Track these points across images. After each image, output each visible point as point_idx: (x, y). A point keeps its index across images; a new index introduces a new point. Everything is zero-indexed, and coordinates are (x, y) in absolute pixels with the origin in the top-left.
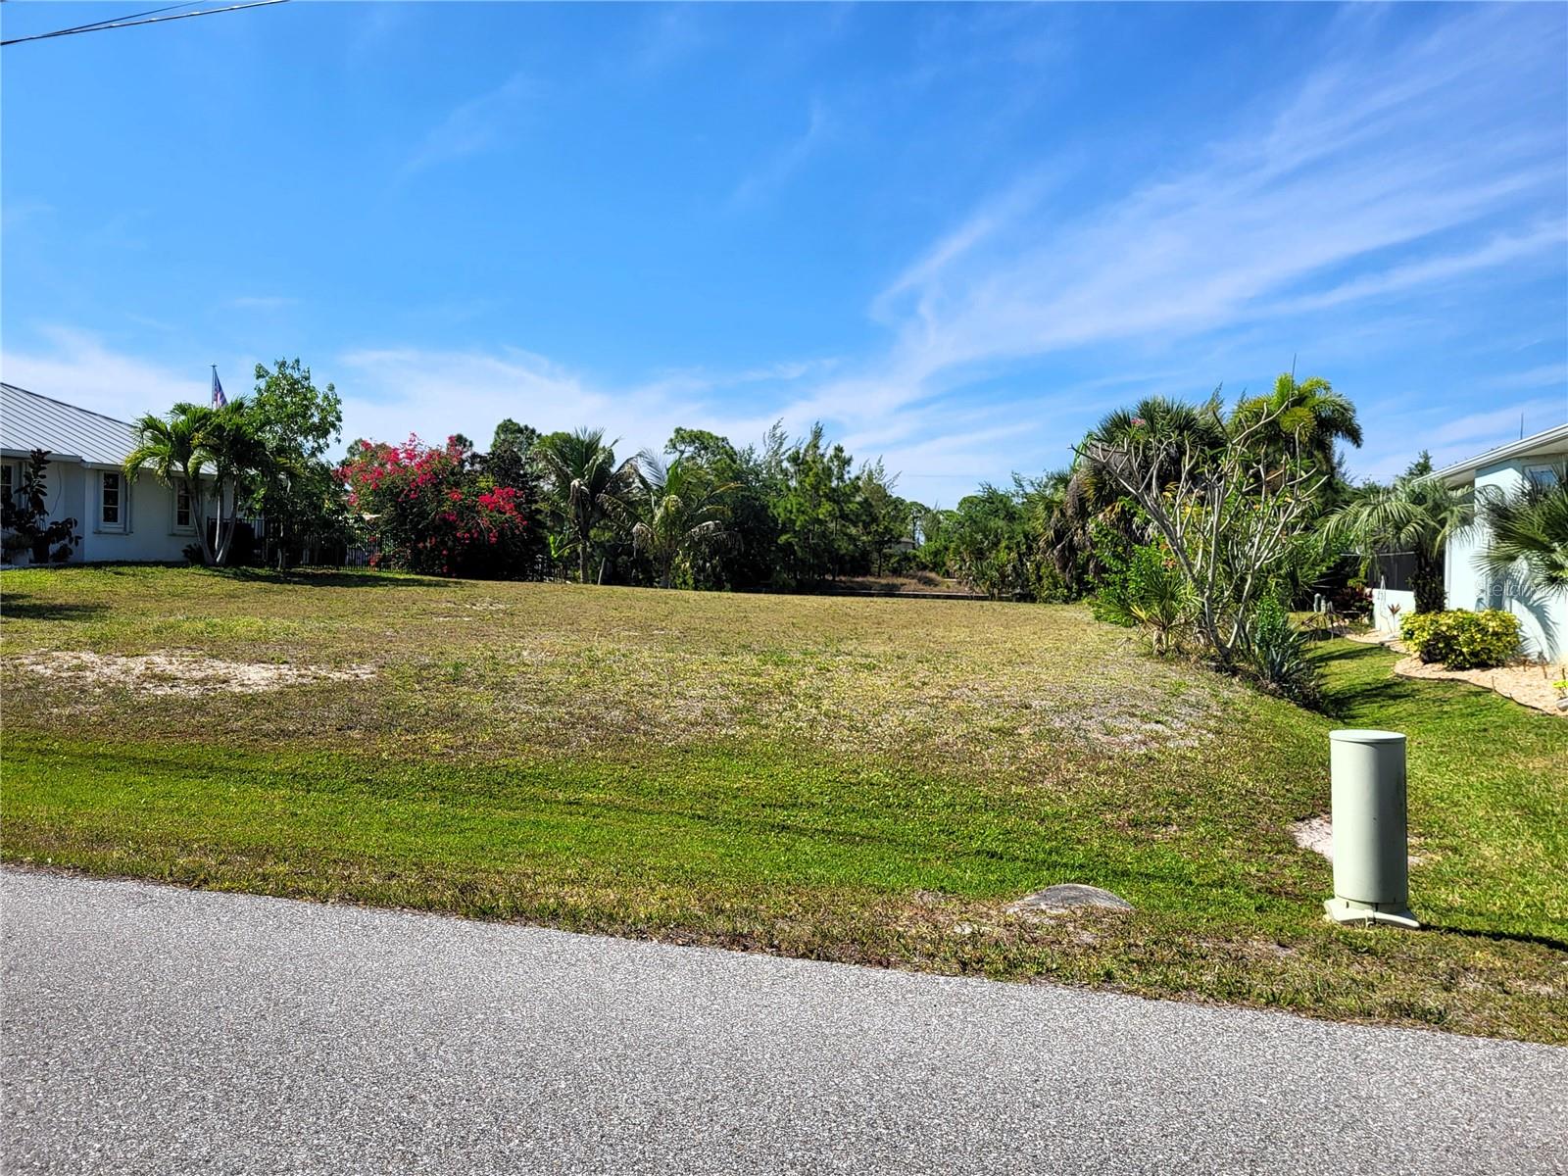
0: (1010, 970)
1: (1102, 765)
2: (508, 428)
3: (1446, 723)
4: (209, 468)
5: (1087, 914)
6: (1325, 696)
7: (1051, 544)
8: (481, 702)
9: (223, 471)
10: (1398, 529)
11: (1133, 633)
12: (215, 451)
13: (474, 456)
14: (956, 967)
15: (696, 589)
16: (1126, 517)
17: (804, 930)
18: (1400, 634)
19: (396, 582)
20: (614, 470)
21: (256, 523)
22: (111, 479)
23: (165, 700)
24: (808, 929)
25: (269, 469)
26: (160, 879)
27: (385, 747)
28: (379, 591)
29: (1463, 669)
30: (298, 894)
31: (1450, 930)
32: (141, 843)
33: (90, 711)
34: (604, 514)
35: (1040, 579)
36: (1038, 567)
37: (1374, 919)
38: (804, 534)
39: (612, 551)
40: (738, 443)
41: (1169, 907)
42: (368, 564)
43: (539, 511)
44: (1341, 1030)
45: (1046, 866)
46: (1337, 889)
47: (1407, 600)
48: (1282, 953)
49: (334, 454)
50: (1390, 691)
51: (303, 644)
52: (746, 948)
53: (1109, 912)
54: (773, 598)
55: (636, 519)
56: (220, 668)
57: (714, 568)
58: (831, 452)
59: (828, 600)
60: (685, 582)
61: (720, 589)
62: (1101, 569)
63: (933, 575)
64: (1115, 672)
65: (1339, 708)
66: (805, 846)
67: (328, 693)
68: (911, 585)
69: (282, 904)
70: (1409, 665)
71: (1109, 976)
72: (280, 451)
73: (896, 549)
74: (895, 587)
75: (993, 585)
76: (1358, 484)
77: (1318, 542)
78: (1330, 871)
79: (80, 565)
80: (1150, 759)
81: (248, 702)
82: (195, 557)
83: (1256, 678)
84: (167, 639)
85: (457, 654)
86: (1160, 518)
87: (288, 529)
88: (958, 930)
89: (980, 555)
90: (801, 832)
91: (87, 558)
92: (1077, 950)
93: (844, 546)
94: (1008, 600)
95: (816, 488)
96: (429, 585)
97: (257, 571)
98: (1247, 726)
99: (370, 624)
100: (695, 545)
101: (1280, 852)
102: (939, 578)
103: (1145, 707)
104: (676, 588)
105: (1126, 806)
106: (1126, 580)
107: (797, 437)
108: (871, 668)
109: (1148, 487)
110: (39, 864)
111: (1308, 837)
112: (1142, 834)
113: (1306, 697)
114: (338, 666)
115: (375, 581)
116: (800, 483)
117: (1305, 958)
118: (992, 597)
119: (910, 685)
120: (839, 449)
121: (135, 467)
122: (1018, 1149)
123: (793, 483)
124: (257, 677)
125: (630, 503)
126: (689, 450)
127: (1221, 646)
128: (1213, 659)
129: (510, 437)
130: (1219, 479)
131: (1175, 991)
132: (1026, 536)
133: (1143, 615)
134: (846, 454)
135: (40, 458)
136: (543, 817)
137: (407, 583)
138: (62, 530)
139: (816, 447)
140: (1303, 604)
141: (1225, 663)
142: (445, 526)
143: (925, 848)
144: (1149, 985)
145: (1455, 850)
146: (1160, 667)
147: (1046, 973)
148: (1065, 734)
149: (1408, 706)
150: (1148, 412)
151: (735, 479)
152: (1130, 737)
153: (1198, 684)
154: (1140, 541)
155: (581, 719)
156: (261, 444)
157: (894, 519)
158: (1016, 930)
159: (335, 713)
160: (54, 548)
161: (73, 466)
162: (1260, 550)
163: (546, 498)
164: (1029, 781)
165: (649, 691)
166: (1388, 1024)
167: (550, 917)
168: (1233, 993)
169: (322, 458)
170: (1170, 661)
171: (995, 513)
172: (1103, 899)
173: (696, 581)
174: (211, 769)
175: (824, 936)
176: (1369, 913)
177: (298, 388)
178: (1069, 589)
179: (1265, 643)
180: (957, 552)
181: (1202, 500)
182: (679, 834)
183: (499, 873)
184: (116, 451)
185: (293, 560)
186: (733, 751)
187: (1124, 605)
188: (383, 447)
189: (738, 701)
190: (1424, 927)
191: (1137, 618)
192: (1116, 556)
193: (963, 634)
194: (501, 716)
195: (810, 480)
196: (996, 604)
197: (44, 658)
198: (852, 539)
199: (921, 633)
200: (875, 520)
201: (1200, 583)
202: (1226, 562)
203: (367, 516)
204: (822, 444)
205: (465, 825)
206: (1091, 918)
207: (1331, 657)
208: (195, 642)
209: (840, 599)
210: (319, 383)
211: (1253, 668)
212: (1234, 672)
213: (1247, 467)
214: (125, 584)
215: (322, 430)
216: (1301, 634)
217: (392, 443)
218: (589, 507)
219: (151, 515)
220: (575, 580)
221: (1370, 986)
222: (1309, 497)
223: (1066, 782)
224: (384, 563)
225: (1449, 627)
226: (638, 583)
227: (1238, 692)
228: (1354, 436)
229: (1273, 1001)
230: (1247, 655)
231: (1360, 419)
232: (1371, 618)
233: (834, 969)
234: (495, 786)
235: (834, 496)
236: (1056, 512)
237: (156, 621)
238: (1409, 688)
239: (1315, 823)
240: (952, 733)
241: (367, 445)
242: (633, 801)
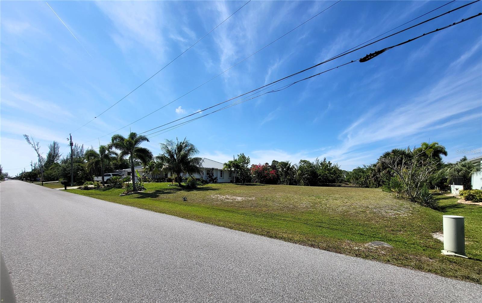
0: (366, 257)
1: (385, 219)
2: (274, 161)
3: (473, 214)
4: (233, 169)
5: (382, 248)
6: (439, 207)
7: (373, 177)
8: (270, 203)
9: (235, 169)
10: (459, 172)
11: (391, 194)
12: (234, 167)
13: (269, 166)
14: (355, 255)
15: (304, 186)
16: (389, 172)
17: (324, 245)
18: (458, 194)
19: (258, 185)
20: (290, 167)
21: (239, 177)
22: (221, 171)
23: (228, 202)
24: (325, 245)
25: (241, 169)
26: (227, 227)
27: (256, 209)
28: (256, 186)
29: (477, 202)
30: (244, 231)
31: (477, 260)
32: (224, 222)
33: (219, 203)
34: (289, 174)
35: (370, 183)
36: (370, 181)
37: (455, 256)
38: (323, 176)
39: (290, 180)
40: (311, 162)
41: (401, 248)
42: (254, 182)
43: (279, 174)
44: (449, 280)
45: (373, 237)
46: (445, 248)
47: (461, 188)
48: (431, 260)
49: (249, 166)
50: (456, 206)
51: (245, 194)
52: (314, 247)
53: (387, 248)
54: (317, 187)
55: (294, 175)
56: (235, 197)
57: (307, 182)
58: (327, 162)
59: (328, 188)
60: (302, 185)
61: (308, 186)
62: (383, 182)
63: (348, 183)
64: (387, 201)
65: (443, 210)
66: (324, 230)
67: (249, 201)
68: (343, 185)
69: (242, 232)
70: (462, 201)
71: (389, 261)
72: (242, 166)
73: (340, 178)
74: (340, 185)
75: (360, 185)
76: (446, 163)
77: (436, 175)
78: (443, 244)
79: (218, 183)
80: (396, 218)
81: (238, 202)
82: (232, 182)
83: (421, 203)
84: (228, 193)
85: (266, 196)
86: (397, 172)
87: (243, 178)
88: (355, 248)
89: (357, 179)
90: (324, 227)
91: (219, 182)
92: (381, 255)
93: (330, 178)
94: (363, 187)
95: (325, 168)
96: (263, 185)
97: (240, 184)
98: (419, 213)
99: (254, 191)
100: (304, 179)
101: (428, 239)
102: (349, 183)
103: (395, 208)
104: (301, 185)
105: (391, 227)
106: (389, 184)
107: (321, 159)
108: (336, 199)
109: (395, 166)
110: (212, 224)
111: (436, 236)
112: (394, 233)
113: (434, 207)
114: (250, 198)
115: (255, 185)
116: (322, 168)
117: (437, 262)
118: (360, 187)
119: (344, 203)
120: (329, 162)
121: (224, 169)
122: (369, 293)
123: (321, 168)
124: (239, 199)
125: (293, 172)
126: (303, 163)
127: (412, 196)
128: (410, 199)
129: (274, 163)
130: (411, 164)
131: (405, 266)
132: (367, 176)
133: (393, 190)
134: (331, 163)
135: (213, 169)
136: (280, 222)
137: (260, 185)
138: (216, 178)
139: (325, 162)
140: (432, 188)
141: (413, 200)
142: (265, 177)
143: (347, 232)
144: (398, 264)
145: (477, 242)
146: (398, 200)
147: (374, 258)
148: (376, 213)
149: (462, 210)
150: (394, 152)
151: (310, 168)
152: (391, 214)
153: (407, 204)
154: (392, 176)
155: (286, 207)
156: (240, 166)
157: (340, 173)
158: (367, 249)
159: (250, 204)
160: (215, 181)
161: (217, 170)
162: (422, 177)
163: (280, 172)
164: (368, 221)
165: (296, 202)
166: (462, 280)
167: (281, 238)
168: (419, 268)
169: (248, 167)
170: (400, 199)
171: (360, 172)
172: (386, 245)
173: (304, 184)
174: (233, 212)
175: (328, 247)
176: (454, 254)
177: (244, 157)
178: (376, 185)
179: (423, 196)
180: (352, 179)
181: (407, 168)
182: (302, 226)
183: (273, 230)
184: (221, 167)
185: (244, 182)
186: (311, 213)
187: (389, 188)
188: (256, 165)
189: (312, 205)
190: (470, 258)
191: (393, 191)
192: (387, 179)
193: (354, 194)
194: (273, 206)
195: (324, 167)
196: (361, 188)
197: (214, 195)
198: (332, 177)
199: (346, 193)
200: (336, 174)
201: (407, 185)
202: (413, 180)
203: (254, 175)
204: (326, 161)
205: (268, 222)
206: (384, 248)
207: (440, 199)
208: (231, 193)
209: (330, 187)
210: (247, 157)
211: (420, 201)
212: (416, 202)
213: (418, 161)
214: (223, 185)
215: (247, 163)
216: (432, 194)
217: (257, 165)
218: (287, 173)
219: (226, 176)
220: (284, 184)
221: (456, 271)
222: (434, 167)
223: (377, 222)
224: (256, 182)
225: (473, 193)
226: (294, 185)
227: (417, 206)
228: (445, 154)
229: (430, 271)
230: (419, 198)
231: (446, 150)
232: (451, 190)
233: (331, 253)
234: (272, 217)
235: (328, 170)
236: (374, 171)
237: (227, 191)
238: (462, 206)
239: (437, 233)
240: (353, 211)
241: (254, 165)
242: (294, 220)
